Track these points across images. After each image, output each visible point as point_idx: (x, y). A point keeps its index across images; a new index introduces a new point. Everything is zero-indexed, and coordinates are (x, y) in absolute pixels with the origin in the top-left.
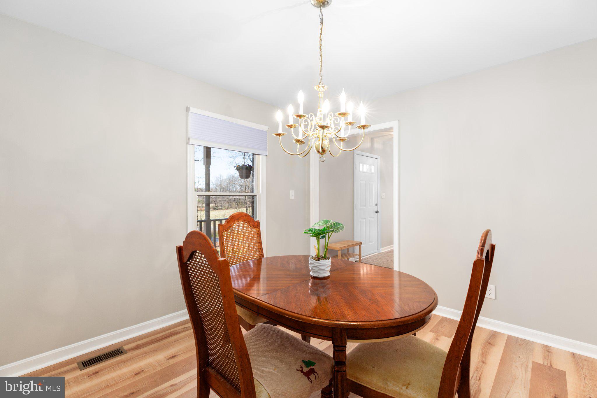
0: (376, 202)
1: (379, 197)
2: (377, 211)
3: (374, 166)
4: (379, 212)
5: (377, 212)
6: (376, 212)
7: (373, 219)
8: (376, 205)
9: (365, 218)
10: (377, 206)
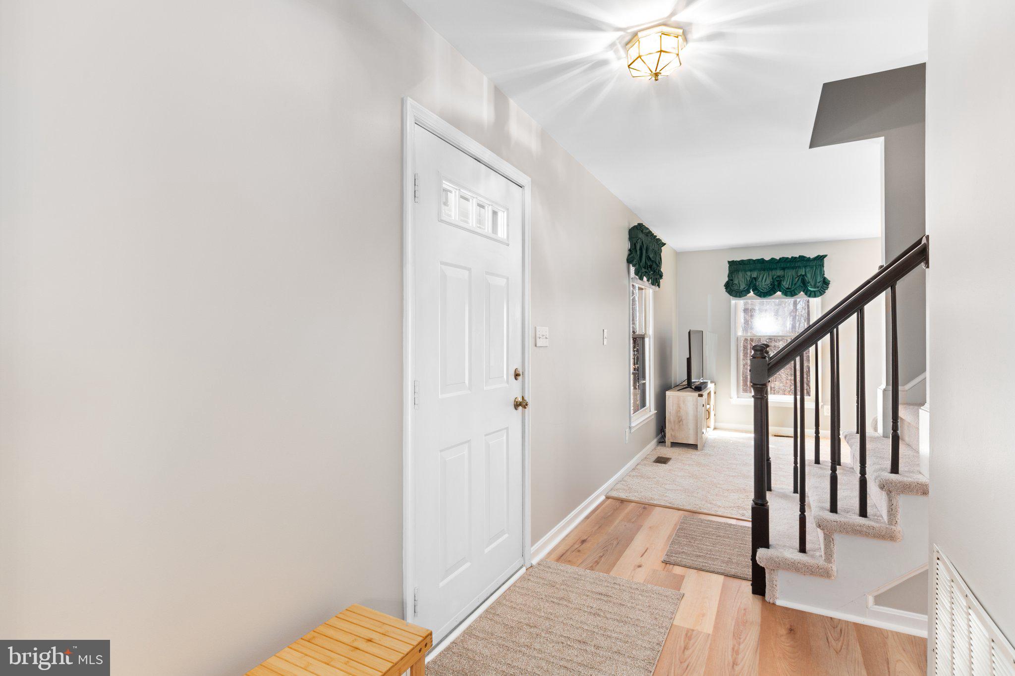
0: (516, 365)
1: (529, 342)
2: (520, 399)
3: (508, 210)
4: (530, 404)
5: (521, 404)
6: (517, 405)
7: (505, 437)
8: (517, 375)
9: (469, 441)
10: (520, 378)
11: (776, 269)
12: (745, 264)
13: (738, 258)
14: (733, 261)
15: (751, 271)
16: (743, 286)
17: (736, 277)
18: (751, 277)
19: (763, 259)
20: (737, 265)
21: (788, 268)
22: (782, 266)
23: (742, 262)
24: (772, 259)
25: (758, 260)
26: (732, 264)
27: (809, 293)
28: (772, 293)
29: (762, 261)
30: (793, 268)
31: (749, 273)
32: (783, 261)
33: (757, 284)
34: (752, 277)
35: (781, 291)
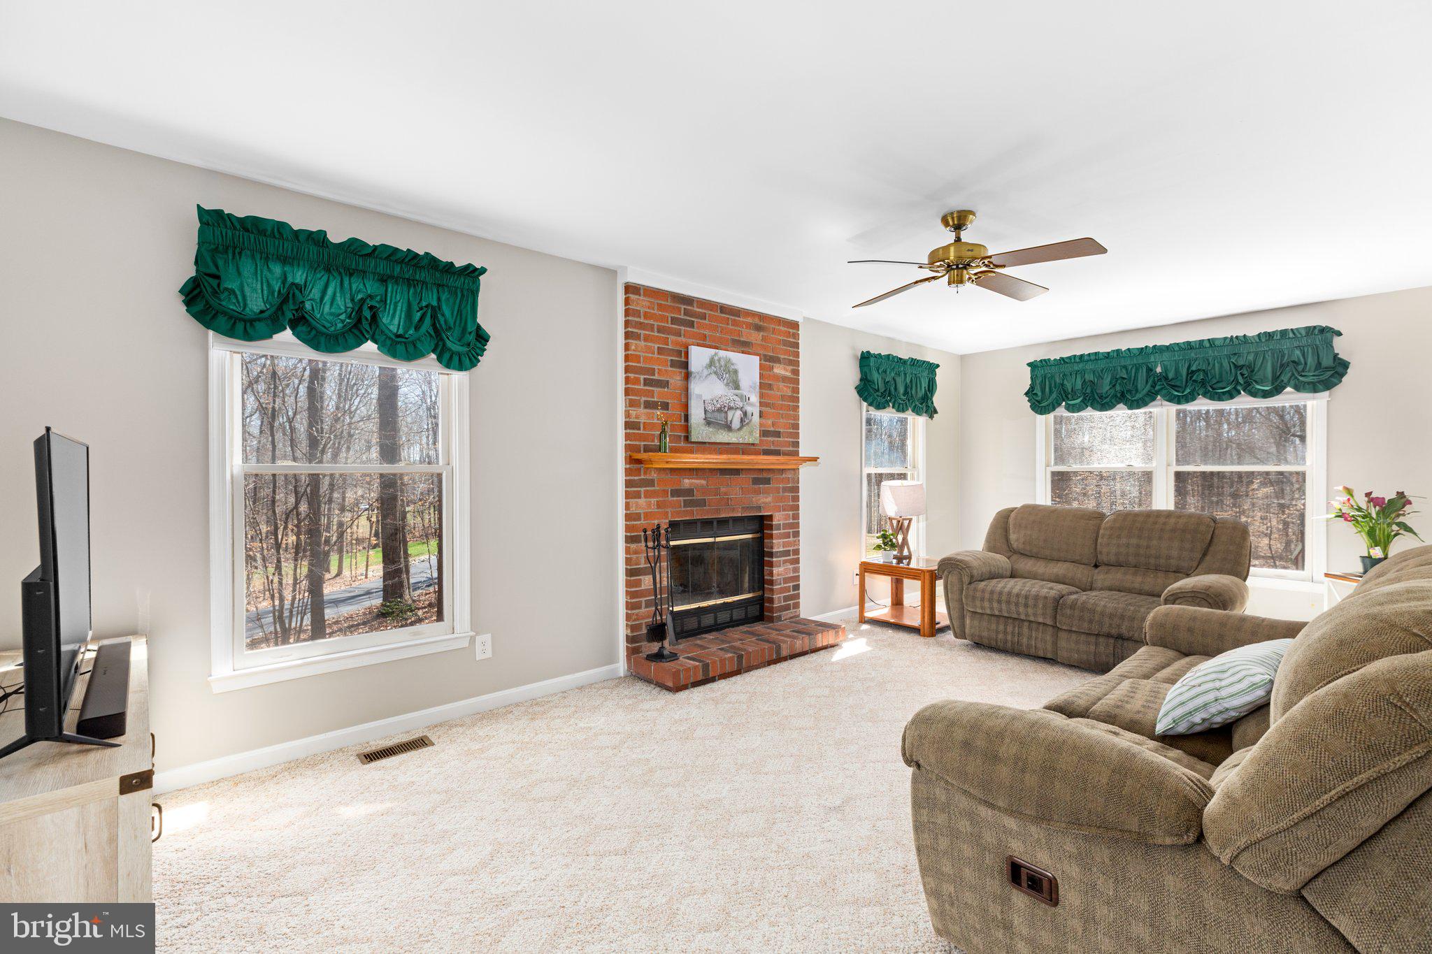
11: (363, 273)
12: (263, 232)
13: (240, 207)
14: (219, 213)
15: (284, 260)
16: (256, 303)
17: (232, 269)
18: (284, 283)
19: (323, 234)
20: (235, 228)
21: (396, 280)
22: (380, 270)
23: (253, 225)
24: (353, 241)
25: (310, 234)
26: (212, 220)
27: (446, 356)
28: (351, 340)
29: (318, 239)
30: (410, 282)
31: (277, 269)
32: (385, 256)
33: (308, 305)
34: (290, 279)
35: (375, 341)
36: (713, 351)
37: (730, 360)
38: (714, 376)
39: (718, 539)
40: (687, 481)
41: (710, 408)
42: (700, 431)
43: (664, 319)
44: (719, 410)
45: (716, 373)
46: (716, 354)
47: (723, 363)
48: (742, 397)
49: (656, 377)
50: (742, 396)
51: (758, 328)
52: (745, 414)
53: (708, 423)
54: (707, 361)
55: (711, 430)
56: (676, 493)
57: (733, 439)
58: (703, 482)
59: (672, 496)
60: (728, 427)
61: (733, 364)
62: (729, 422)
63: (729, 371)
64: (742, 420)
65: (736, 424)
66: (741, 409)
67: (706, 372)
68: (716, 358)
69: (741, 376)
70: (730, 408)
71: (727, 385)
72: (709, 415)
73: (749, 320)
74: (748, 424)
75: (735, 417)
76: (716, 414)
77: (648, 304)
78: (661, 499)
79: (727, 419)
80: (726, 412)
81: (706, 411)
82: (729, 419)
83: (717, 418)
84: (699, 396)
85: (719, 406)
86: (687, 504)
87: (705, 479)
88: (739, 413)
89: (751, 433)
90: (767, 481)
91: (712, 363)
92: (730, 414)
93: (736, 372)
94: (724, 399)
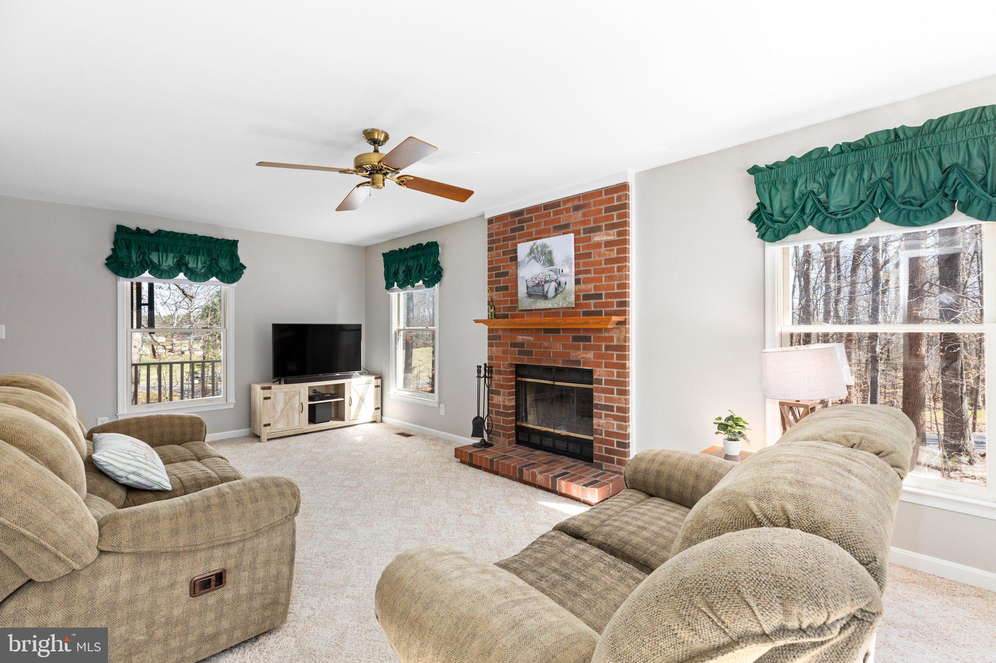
36: (532, 243)
37: (545, 245)
38: (533, 261)
39: (557, 383)
40: (520, 337)
41: (530, 284)
42: (525, 303)
43: (505, 232)
44: (538, 285)
45: (535, 258)
46: (534, 244)
47: (540, 249)
48: (556, 272)
49: (502, 271)
50: (556, 270)
51: (577, 208)
52: (559, 284)
53: (530, 295)
54: (528, 251)
55: (531, 300)
56: (513, 345)
57: (549, 305)
58: (531, 338)
59: (511, 347)
60: (545, 297)
61: (548, 247)
62: (545, 293)
63: (545, 254)
64: (556, 290)
65: (551, 293)
66: (555, 281)
67: (527, 259)
68: (535, 247)
69: (554, 255)
70: (546, 282)
71: (544, 264)
72: (530, 290)
73: (570, 205)
74: (561, 291)
75: (551, 288)
76: (535, 288)
77: (497, 227)
78: (505, 348)
79: (543, 290)
80: (543, 286)
81: (528, 287)
82: (546, 290)
83: (537, 291)
84: (523, 278)
85: (537, 282)
86: (520, 353)
87: (532, 336)
88: (553, 285)
89: (565, 299)
90: (588, 339)
91: (532, 251)
92: (546, 287)
93: (550, 252)
94: (541, 276)
